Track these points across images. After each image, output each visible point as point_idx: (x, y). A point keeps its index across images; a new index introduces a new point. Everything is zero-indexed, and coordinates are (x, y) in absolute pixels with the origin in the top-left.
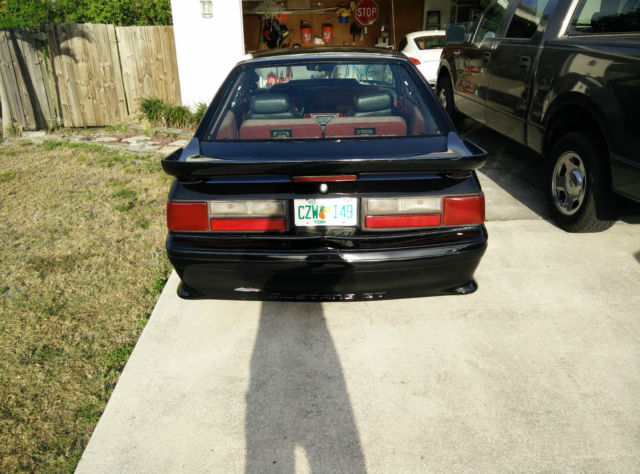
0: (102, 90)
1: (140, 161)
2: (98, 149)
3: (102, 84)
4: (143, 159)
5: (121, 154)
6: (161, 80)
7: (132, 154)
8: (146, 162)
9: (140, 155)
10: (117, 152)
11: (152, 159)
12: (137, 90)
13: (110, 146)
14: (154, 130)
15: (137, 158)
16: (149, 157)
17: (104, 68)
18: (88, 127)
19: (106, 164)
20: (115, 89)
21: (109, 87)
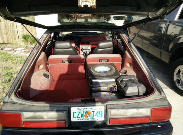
0: (10, 31)
1: (18, 59)
2: (4, 53)
3: (10, 29)
4: (19, 58)
5: (12, 55)
6: (30, 28)
7: (16, 55)
8: (20, 59)
9: (19, 56)
10: (11, 55)
11: (23, 58)
12: (21, 31)
13: (8, 52)
14: (26, 46)
15: (17, 57)
16: (22, 57)
17: (10, 24)
18: (5, 43)
19: (5, 60)
20: (14, 31)
21: (12, 30)
